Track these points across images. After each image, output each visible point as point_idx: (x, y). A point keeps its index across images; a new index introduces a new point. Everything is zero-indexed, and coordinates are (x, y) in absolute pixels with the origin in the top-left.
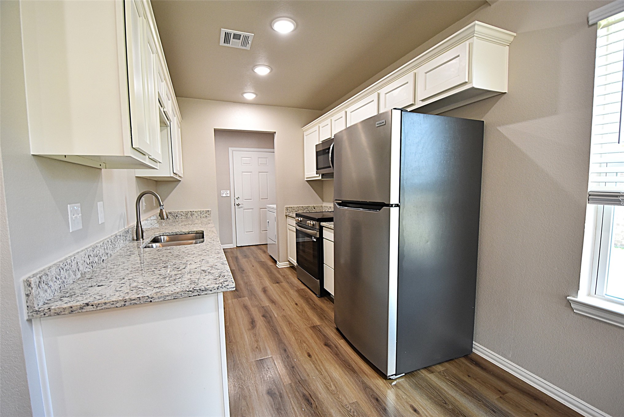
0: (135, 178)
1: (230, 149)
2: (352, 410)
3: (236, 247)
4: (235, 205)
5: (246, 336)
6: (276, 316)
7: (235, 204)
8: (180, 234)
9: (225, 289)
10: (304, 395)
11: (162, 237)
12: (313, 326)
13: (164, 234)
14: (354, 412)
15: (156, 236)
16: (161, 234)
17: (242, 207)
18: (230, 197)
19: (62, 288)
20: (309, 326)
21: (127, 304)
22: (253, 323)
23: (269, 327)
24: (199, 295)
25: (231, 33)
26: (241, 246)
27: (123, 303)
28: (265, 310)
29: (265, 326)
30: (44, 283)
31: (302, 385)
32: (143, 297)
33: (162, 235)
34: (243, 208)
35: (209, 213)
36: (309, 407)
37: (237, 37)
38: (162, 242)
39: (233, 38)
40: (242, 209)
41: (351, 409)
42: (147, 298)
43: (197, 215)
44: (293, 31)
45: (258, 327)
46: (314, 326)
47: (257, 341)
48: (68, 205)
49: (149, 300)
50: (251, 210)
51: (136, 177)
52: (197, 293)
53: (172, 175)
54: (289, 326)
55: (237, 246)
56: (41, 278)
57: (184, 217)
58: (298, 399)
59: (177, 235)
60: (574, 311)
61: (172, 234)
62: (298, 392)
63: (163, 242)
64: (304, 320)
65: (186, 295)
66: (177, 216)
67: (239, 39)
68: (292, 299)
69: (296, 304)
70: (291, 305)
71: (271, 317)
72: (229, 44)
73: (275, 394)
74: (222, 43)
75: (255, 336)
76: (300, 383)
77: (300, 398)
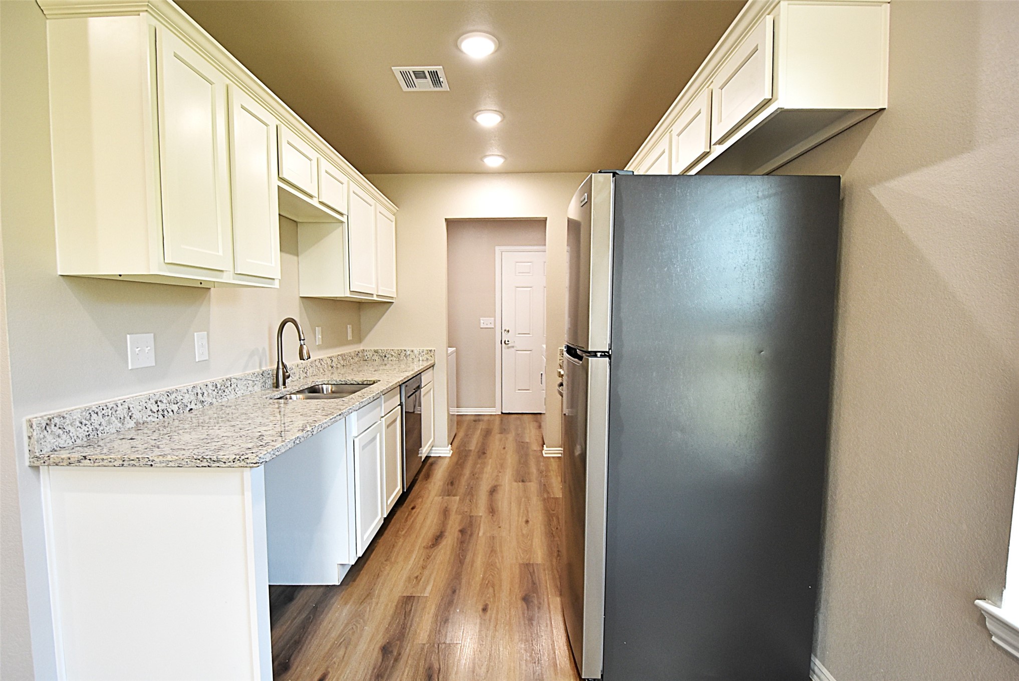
0: (298, 299)
1: (497, 248)
3: (500, 413)
4: (501, 343)
5: (414, 557)
6: (481, 534)
7: (501, 341)
8: (351, 384)
9: (243, 463)
10: (430, 668)
11: (324, 386)
12: (527, 564)
13: (330, 382)
15: (317, 384)
16: (326, 380)
17: (513, 347)
18: (494, 328)
19: (91, 436)
20: (521, 562)
21: (126, 463)
22: (438, 538)
23: (458, 549)
24: (209, 466)
25: (409, 72)
26: (509, 414)
27: (121, 462)
28: (471, 522)
29: (453, 545)
30: (55, 426)
31: (438, 652)
32: (143, 458)
33: (326, 383)
34: (515, 348)
35: (432, 353)
37: (420, 75)
38: (323, 392)
39: (416, 78)
40: (513, 350)
42: (147, 460)
43: (414, 357)
44: (496, 51)
45: (440, 547)
46: (529, 563)
47: (424, 568)
48: (128, 336)
49: (150, 463)
50: (529, 352)
51: (301, 297)
52: (206, 464)
53: (348, 294)
54: (488, 555)
55: (502, 413)
56: (50, 420)
57: (395, 359)
58: (417, 670)
59: (347, 384)
60: (994, 638)
61: (341, 382)
62: (425, 659)
63: (325, 393)
64: (520, 551)
65: (193, 464)
66: (385, 356)
67: (426, 77)
68: (526, 512)
69: (527, 522)
70: (518, 521)
71: (471, 535)
72: (415, 86)
73: (391, 652)
74: (405, 88)
75: (428, 558)
76: (438, 648)
77: (421, 669)
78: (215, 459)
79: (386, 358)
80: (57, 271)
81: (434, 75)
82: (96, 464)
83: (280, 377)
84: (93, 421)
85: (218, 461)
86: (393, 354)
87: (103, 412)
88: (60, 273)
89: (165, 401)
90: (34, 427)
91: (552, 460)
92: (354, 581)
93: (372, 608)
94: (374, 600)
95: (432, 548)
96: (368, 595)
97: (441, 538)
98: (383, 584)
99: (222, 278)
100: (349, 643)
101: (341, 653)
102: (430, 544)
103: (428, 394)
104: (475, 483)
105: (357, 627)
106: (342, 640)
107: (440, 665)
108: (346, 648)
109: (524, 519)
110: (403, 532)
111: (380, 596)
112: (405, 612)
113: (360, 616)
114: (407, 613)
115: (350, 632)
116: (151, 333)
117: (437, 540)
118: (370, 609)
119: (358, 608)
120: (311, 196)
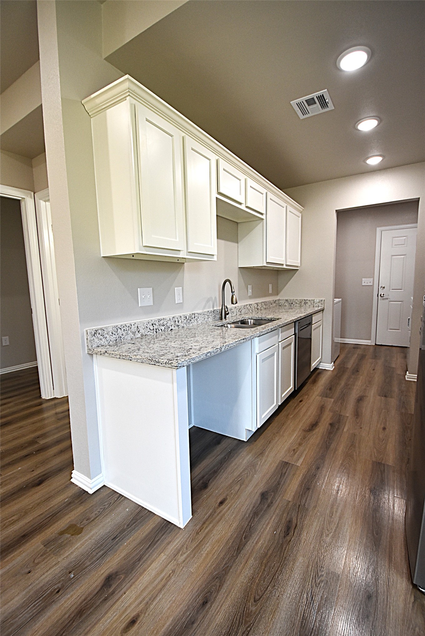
0: (237, 270)
1: (378, 229)
2: (323, 578)
3: (374, 344)
4: (378, 296)
5: (295, 435)
6: (345, 430)
7: (378, 294)
8: (264, 320)
9: (170, 365)
10: (290, 521)
11: (249, 320)
12: (379, 463)
13: (253, 318)
14: (321, 581)
15: (245, 318)
16: (250, 316)
17: (387, 299)
18: (373, 286)
19: (118, 341)
20: (374, 460)
21: (121, 357)
22: (313, 426)
23: (326, 437)
25: (302, 102)
26: (381, 345)
27: (119, 356)
28: (339, 419)
29: (323, 433)
30: (99, 334)
31: (298, 512)
32: (128, 356)
33: (251, 318)
34: (389, 300)
35: (323, 302)
36: (282, 535)
37: (311, 102)
38: (248, 324)
39: (309, 105)
40: (387, 301)
41: (322, 576)
42: (129, 357)
43: (310, 304)
45: (314, 432)
46: (381, 463)
47: (300, 444)
48: (139, 289)
49: (130, 359)
50: (400, 303)
51: (239, 268)
52: (153, 363)
53: (265, 265)
54: (348, 448)
55: (376, 344)
56: (97, 331)
57: (298, 305)
58: (280, 520)
59: (262, 320)
61: (258, 318)
62: (288, 513)
63: (250, 324)
64: (375, 450)
65: (148, 362)
66: (292, 303)
67: (315, 103)
68: (384, 420)
69: (384, 429)
70: (377, 426)
71: (338, 429)
72: (309, 113)
73: (267, 499)
74: (302, 117)
75: (304, 439)
76: (299, 508)
77: (284, 520)
78: (157, 361)
79: (293, 305)
80: (100, 255)
81: (321, 98)
82: (110, 356)
83: (223, 314)
84: (118, 333)
85: (159, 362)
86: (297, 302)
87: (124, 328)
88: (102, 255)
89: (157, 324)
90: (89, 334)
91: (413, 383)
92: (255, 441)
93: (262, 463)
94: (264, 458)
95: (308, 432)
96: (261, 454)
97: (316, 427)
98: (272, 448)
99: (179, 255)
100: (243, 483)
101: (237, 488)
102: (307, 428)
103: (319, 328)
104: (347, 391)
105: (250, 473)
106: (239, 479)
107: (297, 522)
108: (241, 485)
109: (382, 426)
110: (292, 416)
111: (268, 456)
112: (282, 473)
113: (253, 466)
114: (283, 474)
115: (245, 476)
116: (151, 287)
117: (312, 427)
118: (260, 463)
119: (254, 460)
120: (240, 204)
